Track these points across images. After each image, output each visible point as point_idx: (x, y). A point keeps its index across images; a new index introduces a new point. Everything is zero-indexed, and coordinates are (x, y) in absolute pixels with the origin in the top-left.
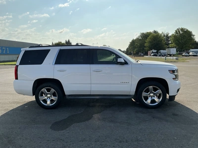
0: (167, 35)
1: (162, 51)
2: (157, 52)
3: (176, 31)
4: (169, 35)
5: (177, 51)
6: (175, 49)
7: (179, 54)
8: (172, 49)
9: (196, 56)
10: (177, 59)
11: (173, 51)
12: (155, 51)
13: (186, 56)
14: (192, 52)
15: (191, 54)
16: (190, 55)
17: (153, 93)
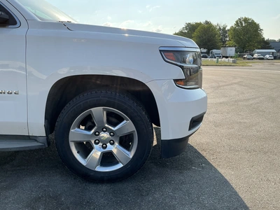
0: (224, 28)
1: (214, 51)
2: (208, 53)
3: (237, 22)
4: (227, 29)
5: (236, 52)
6: (234, 49)
7: (240, 56)
8: (229, 48)
9: (262, 59)
10: (234, 62)
11: (231, 51)
12: (205, 51)
13: (249, 59)
14: (258, 53)
15: (256, 56)
16: (254, 58)
17: (107, 130)
